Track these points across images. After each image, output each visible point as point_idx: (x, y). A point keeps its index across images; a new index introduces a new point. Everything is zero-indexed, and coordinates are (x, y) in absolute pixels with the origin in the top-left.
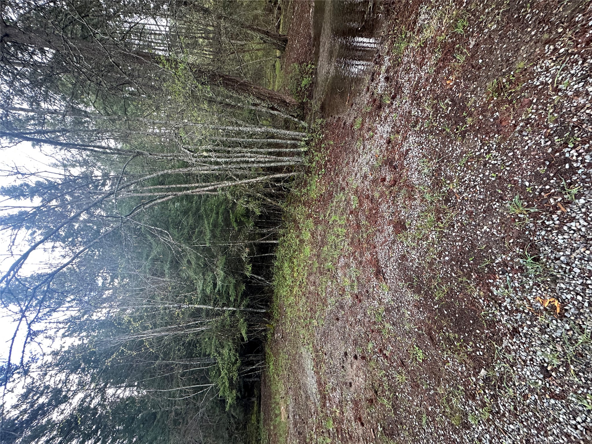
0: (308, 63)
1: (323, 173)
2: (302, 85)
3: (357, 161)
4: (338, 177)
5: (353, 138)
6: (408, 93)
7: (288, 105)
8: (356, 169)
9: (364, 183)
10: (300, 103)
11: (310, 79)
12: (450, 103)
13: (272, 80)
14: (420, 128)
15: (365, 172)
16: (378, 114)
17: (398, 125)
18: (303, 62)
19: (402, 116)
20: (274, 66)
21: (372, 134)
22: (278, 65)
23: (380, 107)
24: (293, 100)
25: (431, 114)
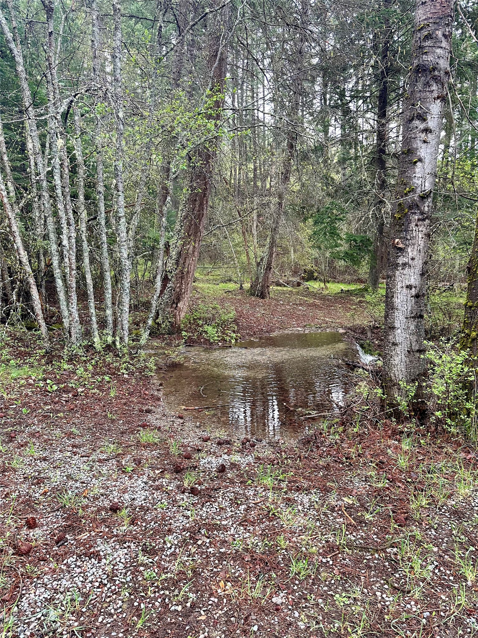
0: (238, 332)
1: (49, 388)
2: (206, 327)
3: (75, 454)
4: (39, 421)
5: (122, 433)
6: (201, 516)
7: (174, 306)
8: (58, 455)
9: (22, 483)
10: (179, 326)
11: (216, 338)
12: (188, 605)
13: (211, 277)
14: (142, 565)
15: (49, 478)
16: (165, 470)
17: (148, 517)
18: (237, 324)
19: (163, 519)
20: (230, 280)
21: (130, 469)
22: (231, 286)
23: (178, 470)
24: (183, 314)
25: (169, 575)
